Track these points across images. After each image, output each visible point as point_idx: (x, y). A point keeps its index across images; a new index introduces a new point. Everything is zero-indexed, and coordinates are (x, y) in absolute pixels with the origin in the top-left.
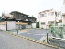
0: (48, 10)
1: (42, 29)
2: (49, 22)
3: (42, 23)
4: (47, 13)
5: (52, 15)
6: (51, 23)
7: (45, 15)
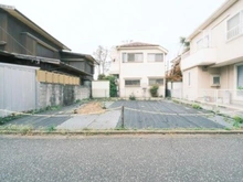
0: (146, 45)
1: (133, 99)
2: (151, 79)
3: (129, 83)
4: (145, 52)
5: (156, 61)
6: (154, 82)
7: (138, 57)
